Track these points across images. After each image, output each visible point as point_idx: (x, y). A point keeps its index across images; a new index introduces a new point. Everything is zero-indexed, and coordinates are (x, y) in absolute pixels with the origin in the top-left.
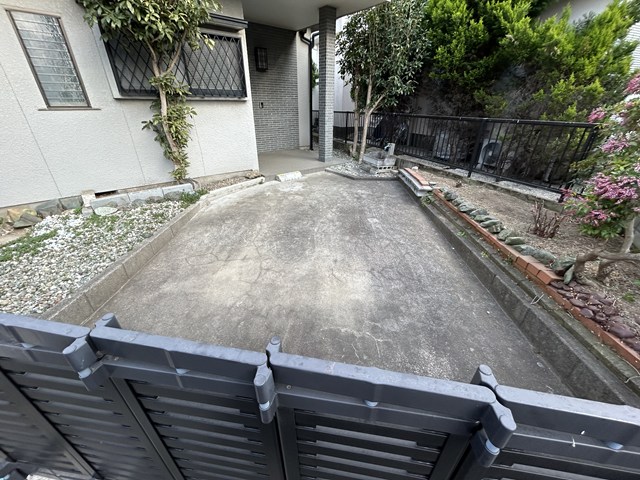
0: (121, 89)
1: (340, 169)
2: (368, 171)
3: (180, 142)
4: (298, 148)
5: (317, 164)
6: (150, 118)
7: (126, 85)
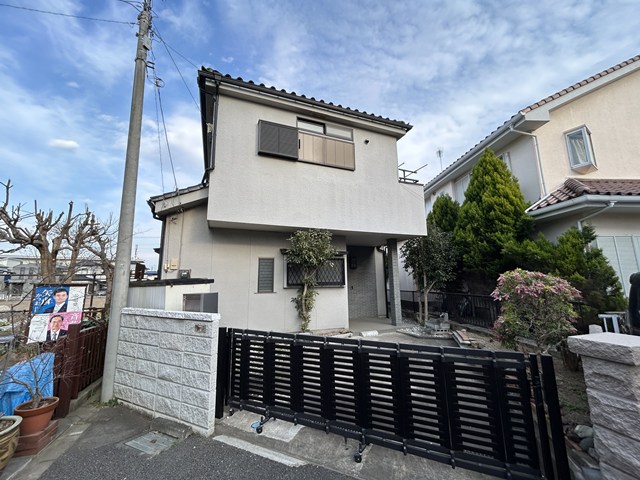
0: (288, 284)
1: (408, 331)
2: (429, 333)
3: (308, 309)
4: (377, 316)
5: (391, 327)
6: (296, 296)
7: (290, 282)
